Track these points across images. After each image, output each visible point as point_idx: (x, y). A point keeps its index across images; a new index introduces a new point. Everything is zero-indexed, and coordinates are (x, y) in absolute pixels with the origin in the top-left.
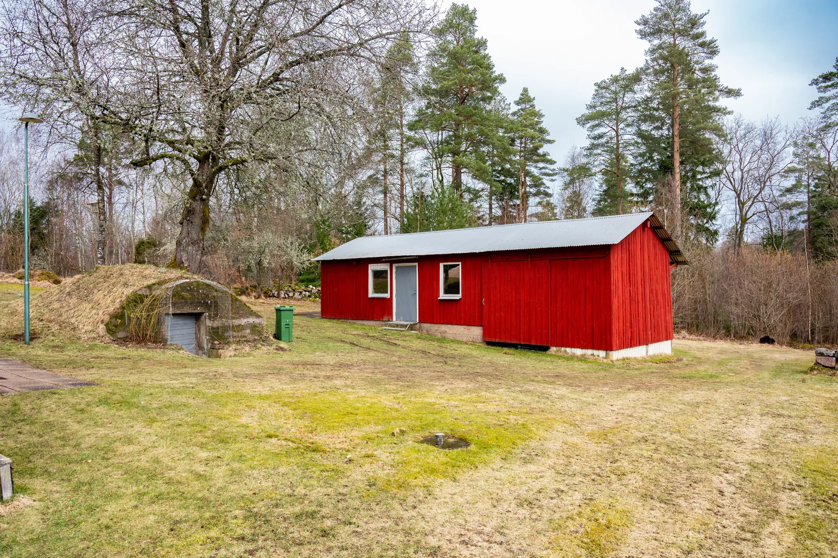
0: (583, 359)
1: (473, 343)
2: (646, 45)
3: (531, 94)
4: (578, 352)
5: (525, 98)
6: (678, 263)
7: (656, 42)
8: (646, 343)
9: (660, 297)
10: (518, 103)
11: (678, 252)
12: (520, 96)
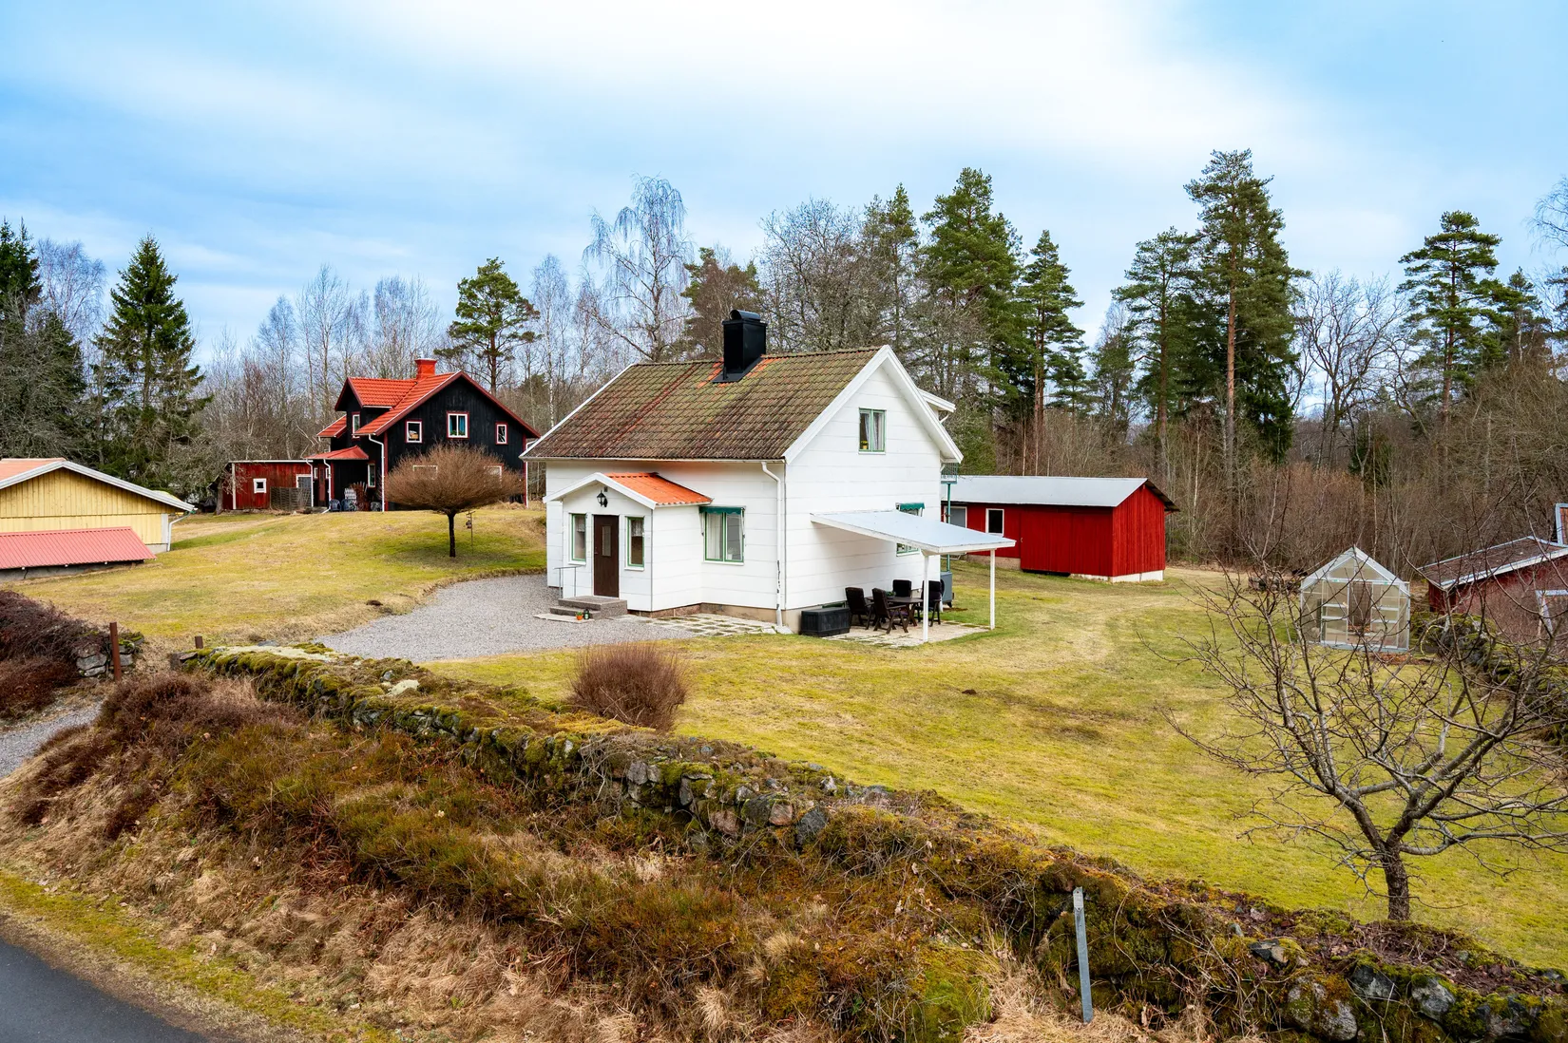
0: (1093, 581)
1: (1013, 570)
2: (1199, 208)
3: (1053, 241)
4: (1090, 577)
5: (1045, 246)
6: (1173, 510)
7: (1212, 205)
8: (1140, 571)
9: (1154, 539)
10: (1035, 252)
11: (1171, 503)
12: (1037, 242)
